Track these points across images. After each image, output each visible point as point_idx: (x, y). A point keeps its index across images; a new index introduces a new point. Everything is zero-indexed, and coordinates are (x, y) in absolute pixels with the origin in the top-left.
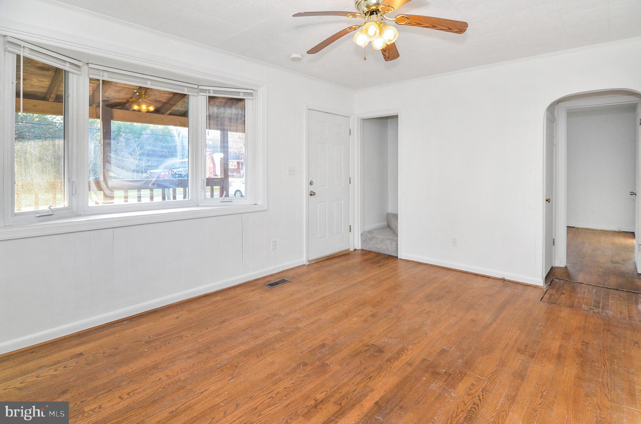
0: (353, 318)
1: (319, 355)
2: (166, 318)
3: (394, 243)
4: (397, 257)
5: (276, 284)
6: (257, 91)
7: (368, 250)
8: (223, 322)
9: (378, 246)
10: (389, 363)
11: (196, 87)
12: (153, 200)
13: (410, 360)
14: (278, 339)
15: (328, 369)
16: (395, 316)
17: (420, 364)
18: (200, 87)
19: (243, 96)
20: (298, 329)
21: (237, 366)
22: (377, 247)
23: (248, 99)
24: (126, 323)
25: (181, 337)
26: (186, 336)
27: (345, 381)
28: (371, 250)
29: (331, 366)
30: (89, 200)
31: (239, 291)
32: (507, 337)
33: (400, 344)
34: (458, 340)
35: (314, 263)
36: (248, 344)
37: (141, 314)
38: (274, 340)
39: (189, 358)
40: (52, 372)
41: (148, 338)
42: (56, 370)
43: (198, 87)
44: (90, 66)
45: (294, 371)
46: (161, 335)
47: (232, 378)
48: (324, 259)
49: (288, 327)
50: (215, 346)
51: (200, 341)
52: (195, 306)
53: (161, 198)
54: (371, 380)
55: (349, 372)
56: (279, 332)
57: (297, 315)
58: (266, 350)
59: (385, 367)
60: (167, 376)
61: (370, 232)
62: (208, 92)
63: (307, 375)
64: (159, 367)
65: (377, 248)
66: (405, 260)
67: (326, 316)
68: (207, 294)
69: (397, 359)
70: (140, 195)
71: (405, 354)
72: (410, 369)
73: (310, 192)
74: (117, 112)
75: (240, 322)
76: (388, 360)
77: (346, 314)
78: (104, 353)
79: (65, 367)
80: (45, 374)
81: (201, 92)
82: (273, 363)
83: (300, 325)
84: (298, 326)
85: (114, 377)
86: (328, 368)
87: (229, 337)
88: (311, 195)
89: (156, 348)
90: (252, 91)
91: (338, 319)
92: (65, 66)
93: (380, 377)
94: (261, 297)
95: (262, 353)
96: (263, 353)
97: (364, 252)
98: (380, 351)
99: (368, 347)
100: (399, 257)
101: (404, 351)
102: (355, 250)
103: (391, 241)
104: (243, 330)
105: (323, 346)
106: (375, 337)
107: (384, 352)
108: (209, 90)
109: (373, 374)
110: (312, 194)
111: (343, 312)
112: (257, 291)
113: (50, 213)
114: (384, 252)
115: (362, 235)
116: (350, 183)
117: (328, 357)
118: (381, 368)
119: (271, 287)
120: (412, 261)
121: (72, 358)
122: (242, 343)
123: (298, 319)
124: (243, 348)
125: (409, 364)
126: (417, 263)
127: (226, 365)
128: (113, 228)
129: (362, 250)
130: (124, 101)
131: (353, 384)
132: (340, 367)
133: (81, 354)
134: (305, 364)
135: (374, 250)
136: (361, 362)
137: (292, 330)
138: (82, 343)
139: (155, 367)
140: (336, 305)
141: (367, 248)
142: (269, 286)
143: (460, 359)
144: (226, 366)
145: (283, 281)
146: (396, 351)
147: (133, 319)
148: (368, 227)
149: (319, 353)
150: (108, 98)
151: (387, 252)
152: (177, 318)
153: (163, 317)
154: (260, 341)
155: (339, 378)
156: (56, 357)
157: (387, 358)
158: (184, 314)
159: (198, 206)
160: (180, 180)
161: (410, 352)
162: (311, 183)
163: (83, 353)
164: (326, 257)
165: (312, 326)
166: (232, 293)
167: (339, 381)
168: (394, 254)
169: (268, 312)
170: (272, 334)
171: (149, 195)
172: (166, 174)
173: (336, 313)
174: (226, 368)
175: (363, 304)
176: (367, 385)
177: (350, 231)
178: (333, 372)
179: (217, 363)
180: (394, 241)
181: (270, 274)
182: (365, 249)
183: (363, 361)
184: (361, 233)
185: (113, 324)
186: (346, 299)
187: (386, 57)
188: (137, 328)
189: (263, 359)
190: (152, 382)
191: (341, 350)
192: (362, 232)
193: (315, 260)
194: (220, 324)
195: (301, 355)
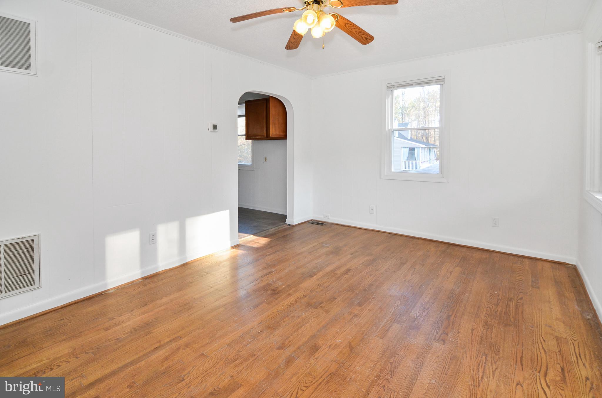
1: (359, 297)
10: (304, 295)
13: (288, 298)
17: (282, 296)
33: (292, 311)
54: (318, 284)
59: (308, 292)
69: (298, 297)
72: (291, 292)
93: (312, 286)
98: (310, 304)
99: (321, 306)
101: (290, 304)
106: (314, 316)
107: (308, 303)
109: (317, 287)
117: (352, 296)
118: (311, 291)
125: (290, 295)
136: (325, 294)
146: (297, 303)
157: (305, 298)
161: (286, 304)
176: (320, 282)
183: (324, 295)
191: (343, 301)
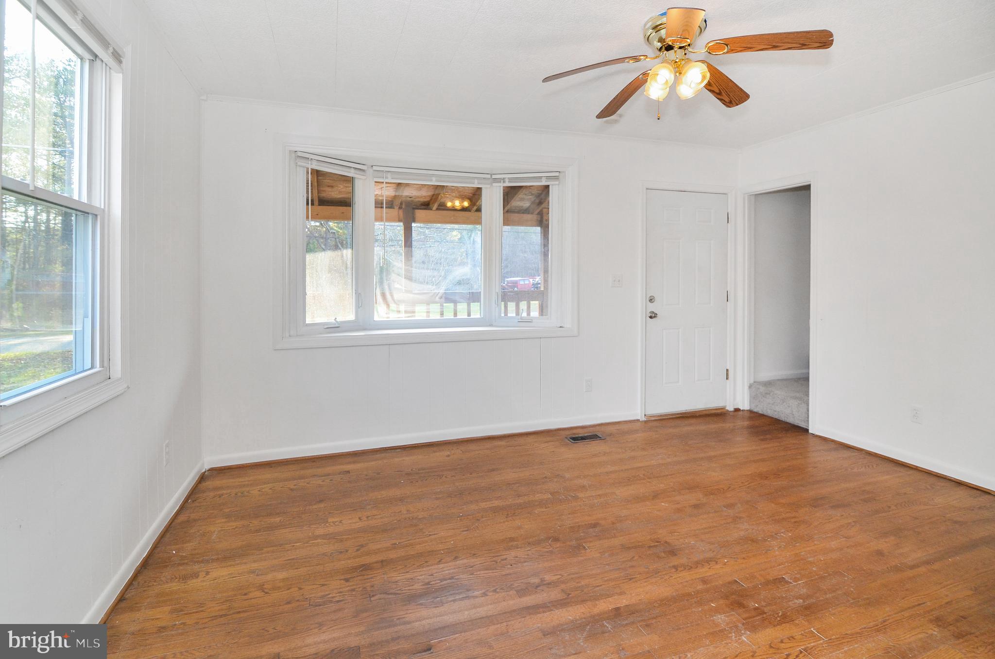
0: (662, 502)
1: (581, 534)
2: (437, 454)
3: (803, 405)
4: (807, 430)
5: (583, 438)
6: (565, 172)
7: (760, 412)
8: (493, 470)
9: (777, 408)
10: (674, 570)
11: (489, 176)
12: (443, 317)
13: (710, 576)
14: (542, 504)
15: (581, 553)
16: (732, 514)
17: (722, 585)
18: (494, 177)
19: (546, 181)
20: (576, 498)
21: (479, 520)
22: (775, 409)
23: (552, 185)
24: (399, 452)
25: (440, 477)
26: (446, 477)
27: (594, 572)
28: (765, 413)
29: (588, 551)
30: (375, 313)
31: (530, 439)
32: (932, 594)
33: (711, 552)
34: (822, 573)
35: (656, 420)
36: (505, 500)
37: (417, 445)
38: (537, 503)
39: (437, 499)
40: (320, 482)
41: (410, 470)
42: (323, 481)
43: (491, 176)
44: (375, 168)
45: (539, 542)
46: (423, 470)
47: (467, 530)
48: (674, 416)
49: (565, 493)
50: (469, 493)
51: (457, 484)
52: (472, 447)
53: (453, 314)
54: (630, 582)
55: (607, 564)
56: (550, 496)
57: (585, 482)
58: (521, 512)
59: (664, 573)
60: (408, 511)
61: (769, 384)
62: (502, 181)
63: (551, 552)
64: (405, 500)
65: (775, 411)
66: (820, 437)
67: (622, 492)
68: (492, 436)
69: (689, 569)
70: (428, 310)
71: (709, 567)
72: (700, 587)
73: (650, 313)
74: (420, 213)
75: (510, 475)
76: (676, 567)
77: (655, 496)
78: (366, 475)
79: (331, 480)
80: (314, 482)
81: (494, 182)
82: (519, 528)
83: (581, 495)
84: (578, 494)
85: (363, 499)
86: (583, 552)
87: (489, 488)
88: (651, 317)
89: (412, 482)
90: (557, 174)
91: (639, 499)
92: (350, 172)
93: (646, 582)
94: (553, 451)
95: (514, 513)
96: (516, 514)
97: (752, 415)
98: (673, 553)
99: (657, 544)
100: (810, 431)
101: (710, 563)
102: (737, 410)
103: (799, 402)
104: (509, 484)
105: (595, 525)
106: (678, 534)
107: (676, 555)
108: (504, 179)
109: (638, 576)
110: (653, 316)
111: (653, 492)
112: (552, 443)
113: (337, 325)
114: (786, 419)
115: (750, 387)
116: (727, 301)
117: (591, 539)
118: (656, 572)
119: (574, 442)
120: (833, 441)
121: (340, 474)
122: (498, 498)
123: (584, 487)
124: (497, 503)
125: (704, 581)
126: (841, 444)
127: (469, 515)
128: (389, 344)
129: (751, 411)
130: (427, 199)
131: (602, 578)
132: (599, 555)
133: (348, 472)
134: (556, 540)
135: (770, 413)
136: (633, 558)
137: (566, 497)
138: (354, 462)
139: (401, 500)
140: (649, 480)
141: (759, 409)
142: (572, 441)
143: (801, 599)
144: (469, 517)
145: (594, 437)
146: (696, 559)
147: (407, 449)
148: (766, 375)
149: (584, 532)
150: (410, 198)
151: (791, 420)
152: (448, 456)
153: (435, 452)
154: (520, 501)
155: (589, 567)
156: (329, 469)
157: (676, 563)
158: (457, 453)
159: (491, 325)
160: (471, 293)
161: (718, 566)
162: (651, 300)
163: (350, 471)
164: (678, 414)
165: (596, 499)
166: (521, 440)
167: (586, 569)
168: (803, 425)
169: (551, 470)
170: (538, 497)
171: (439, 310)
172: (526, 283)
173: (641, 491)
174: (468, 518)
175: (691, 488)
176: (620, 585)
177: (727, 379)
178: (585, 557)
179: (461, 511)
180: (804, 402)
181: (581, 424)
182: (755, 410)
183: (636, 558)
184: (750, 384)
185: (388, 450)
186: (670, 477)
187: (726, 102)
188: (407, 458)
189: (511, 521)
190: (392, 513)
191: (615, 537)
192: (752, 382)
193: (658, 416)
194: (488, 472)
195: (559, 528)
